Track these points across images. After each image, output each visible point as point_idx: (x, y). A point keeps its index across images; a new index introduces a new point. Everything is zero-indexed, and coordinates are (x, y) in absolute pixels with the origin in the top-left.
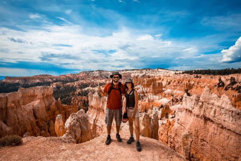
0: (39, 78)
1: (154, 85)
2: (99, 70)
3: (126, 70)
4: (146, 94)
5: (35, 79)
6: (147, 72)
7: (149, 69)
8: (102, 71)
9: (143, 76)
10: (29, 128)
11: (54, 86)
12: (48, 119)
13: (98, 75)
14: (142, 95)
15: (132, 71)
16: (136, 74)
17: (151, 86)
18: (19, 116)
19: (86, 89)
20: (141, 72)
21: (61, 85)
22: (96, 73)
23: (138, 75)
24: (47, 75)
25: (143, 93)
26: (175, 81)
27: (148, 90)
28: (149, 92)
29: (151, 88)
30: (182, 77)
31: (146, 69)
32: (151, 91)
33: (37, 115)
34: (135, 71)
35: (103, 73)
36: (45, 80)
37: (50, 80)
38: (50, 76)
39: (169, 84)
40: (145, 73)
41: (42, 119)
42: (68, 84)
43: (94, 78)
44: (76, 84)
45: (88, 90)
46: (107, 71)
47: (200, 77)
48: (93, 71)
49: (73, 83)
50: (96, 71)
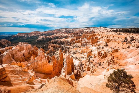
0: (33, 33)
1: (93, 39)
2: (65, 28)
3: (81, 28)
4: (87, 44)
5: (32, 34)
6: (93, 29)
7: (95, 27)
8: (67, 28)
9: (91, 31)
10: (21, 60)
11: (41, 38)
12: (29, 57)
13: (64, 31)
14: (85, 44)
15: (84, 29)
16: (87, 31)
17: (91, 39)
18: (18, 56)
19: (56, 40)
20: (90, 29)
21: (45, 37)
22: (63, 30)
23: (88, 31)
24: (37, 32)
25: (86, 43)
26: (106, 36)
27: (89, 41)
28: (90, 42)
29: (91, 40)
30: (110, 34)
31: (93, 27)
32: (91, 42)
33: (25, 55)
34: (86, 28)
35: (67, 30)
36: (37, 34)
37: (39, 34)
38: (39, 32)
39: (102, 38)
40: (92, 30)
41: (27, 57)
42: (48, 36)
43: (62, 33)
44: (52, 36)
45: (57, 40)
46: (69, 29)
47: (121, 34)
48: (62, 29)
49: (50, 36)
50: (64, 29)
